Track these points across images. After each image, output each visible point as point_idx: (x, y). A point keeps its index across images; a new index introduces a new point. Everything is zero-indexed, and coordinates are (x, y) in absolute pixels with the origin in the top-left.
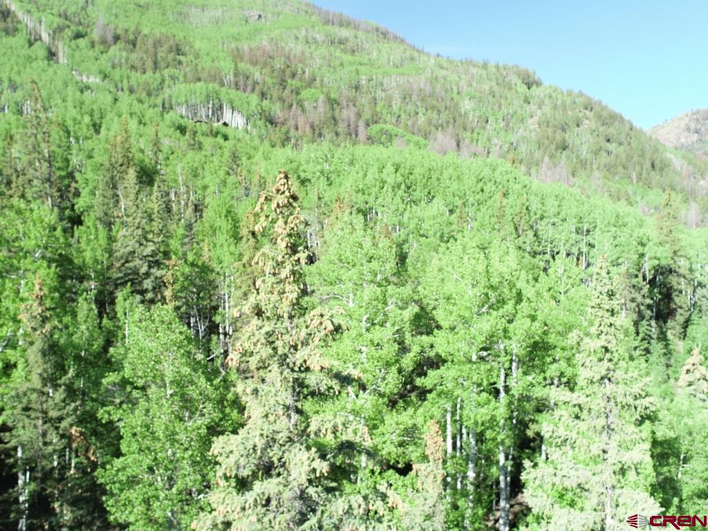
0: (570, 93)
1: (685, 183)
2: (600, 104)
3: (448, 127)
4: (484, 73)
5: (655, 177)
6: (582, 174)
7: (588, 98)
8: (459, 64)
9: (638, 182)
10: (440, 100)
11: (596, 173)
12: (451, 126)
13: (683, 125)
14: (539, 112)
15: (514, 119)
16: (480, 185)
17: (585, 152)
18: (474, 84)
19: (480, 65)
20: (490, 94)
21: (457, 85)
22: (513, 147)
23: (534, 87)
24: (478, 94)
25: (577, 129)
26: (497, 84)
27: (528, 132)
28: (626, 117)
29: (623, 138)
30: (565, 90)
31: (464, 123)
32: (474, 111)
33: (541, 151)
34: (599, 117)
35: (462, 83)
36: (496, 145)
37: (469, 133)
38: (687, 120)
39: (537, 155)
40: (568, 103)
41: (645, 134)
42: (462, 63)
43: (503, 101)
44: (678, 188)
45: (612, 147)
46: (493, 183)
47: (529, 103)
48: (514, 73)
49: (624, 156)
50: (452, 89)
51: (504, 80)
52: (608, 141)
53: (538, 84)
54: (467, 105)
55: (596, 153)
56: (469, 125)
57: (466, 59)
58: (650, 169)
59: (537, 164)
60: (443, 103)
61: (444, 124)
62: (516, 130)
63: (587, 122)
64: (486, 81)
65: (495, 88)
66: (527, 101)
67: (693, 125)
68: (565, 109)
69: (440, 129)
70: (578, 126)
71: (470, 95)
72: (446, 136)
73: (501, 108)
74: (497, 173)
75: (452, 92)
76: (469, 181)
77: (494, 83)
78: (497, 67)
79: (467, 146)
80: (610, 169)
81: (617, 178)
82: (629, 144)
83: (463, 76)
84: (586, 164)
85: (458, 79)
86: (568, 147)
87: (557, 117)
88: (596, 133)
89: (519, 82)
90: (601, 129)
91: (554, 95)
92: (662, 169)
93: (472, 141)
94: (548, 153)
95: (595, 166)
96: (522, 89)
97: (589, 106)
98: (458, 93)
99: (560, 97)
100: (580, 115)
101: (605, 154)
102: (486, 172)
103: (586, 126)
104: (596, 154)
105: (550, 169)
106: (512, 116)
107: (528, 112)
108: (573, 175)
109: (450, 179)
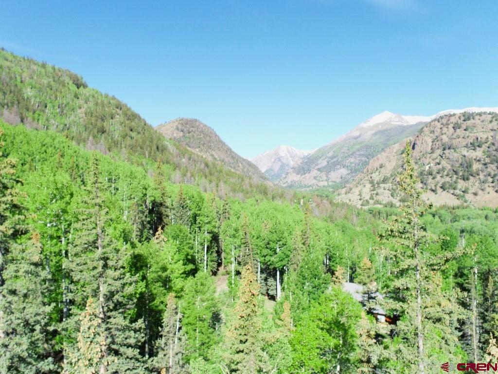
0: (107, 96)
1: (175, 159)
2: (126, 106)
3: (13, 106)
4: (43, 71)
5: (159, 155)
6: (115, 150)
7: (118, 101)
8: (21, 60)
9: (149, 157)
10: (5, 85)
11: (124, 150)
12: (15, 106)
13: (175, 127)
14: (85, 106)
15: (67, 108)
16: (44, 148)
17: (117, 136)
18: (35, 77)
19: (40, 64)
20: (48, 87)
21: (21, 76)
22: (66, 127)
23: (82, 88)
24: (38, 86)
25: (111, 120)
26: (54, 81)
27: (77, 118)
28: (142, 116)
29: (140, 129)
30: (103, 93)
31: (26, 105)
32: (36, 97)
33: (87, 133)
34: (126, 115)
35: (25, 75)
36: (53, 125)
37: (31, 114)
38: (177, 123)
39: (84, 135)
40: (105, 102)
41: (153, 129)
42: (25, 60)
43: (58, 94)
44: (171, 162)
45: (133, 134)
46: (53, 148)
47: (78, 98)
48: (67, 75)
49: (141, 141)
50: (16, 78)
51: (59, 79)
52: (131, 130)
53: (85, 86)
54: (28, 92)
55: (124, 137)
56: (30, 107)
57: (28, 57)
58: (156, 150)
59: (84, 141)
60: (8, 88)
61: (10, 104)
62: (68, 116)
63: (118, 116)
64: (45, 77)
65: (52, 83)
66: (77, 96)
67: (180, 127)
68: (103, 106)
69: (6, 107)
70: (112, 118)
71: (32, 85)
72: (11, 113)
73: (56, 99)
74: (56, 141)
75: (16, 80)
76: (36, 146)
77: (51, 80)
78: (54, 68)
79: (30, 123)
80: (133, 148)
81: (137, 154)
82: (144, 133)
83: (25, 70)
84: (117, 144)
85: (21, 71)
86: (105, 131)
87: (98, 110)
88: (123, 125)
89: (71, 82)
90: (127, 122)
91: (96, 95)
92: (162, 151)
93: (34, 119)
94: (92, 134)
95: (123, 146)
96: (73, 88)
97: (119, 106)
98: (22, 82)
99: (100, 97)
100: (114, 111)
101: (129, 139)
102: (48, 140)
103: (118, 119)
104: (124, 138)
105: (93, 144)
106: (66, 106)
107: (77, 104)
108: (109, 151)
109: (21, 143)
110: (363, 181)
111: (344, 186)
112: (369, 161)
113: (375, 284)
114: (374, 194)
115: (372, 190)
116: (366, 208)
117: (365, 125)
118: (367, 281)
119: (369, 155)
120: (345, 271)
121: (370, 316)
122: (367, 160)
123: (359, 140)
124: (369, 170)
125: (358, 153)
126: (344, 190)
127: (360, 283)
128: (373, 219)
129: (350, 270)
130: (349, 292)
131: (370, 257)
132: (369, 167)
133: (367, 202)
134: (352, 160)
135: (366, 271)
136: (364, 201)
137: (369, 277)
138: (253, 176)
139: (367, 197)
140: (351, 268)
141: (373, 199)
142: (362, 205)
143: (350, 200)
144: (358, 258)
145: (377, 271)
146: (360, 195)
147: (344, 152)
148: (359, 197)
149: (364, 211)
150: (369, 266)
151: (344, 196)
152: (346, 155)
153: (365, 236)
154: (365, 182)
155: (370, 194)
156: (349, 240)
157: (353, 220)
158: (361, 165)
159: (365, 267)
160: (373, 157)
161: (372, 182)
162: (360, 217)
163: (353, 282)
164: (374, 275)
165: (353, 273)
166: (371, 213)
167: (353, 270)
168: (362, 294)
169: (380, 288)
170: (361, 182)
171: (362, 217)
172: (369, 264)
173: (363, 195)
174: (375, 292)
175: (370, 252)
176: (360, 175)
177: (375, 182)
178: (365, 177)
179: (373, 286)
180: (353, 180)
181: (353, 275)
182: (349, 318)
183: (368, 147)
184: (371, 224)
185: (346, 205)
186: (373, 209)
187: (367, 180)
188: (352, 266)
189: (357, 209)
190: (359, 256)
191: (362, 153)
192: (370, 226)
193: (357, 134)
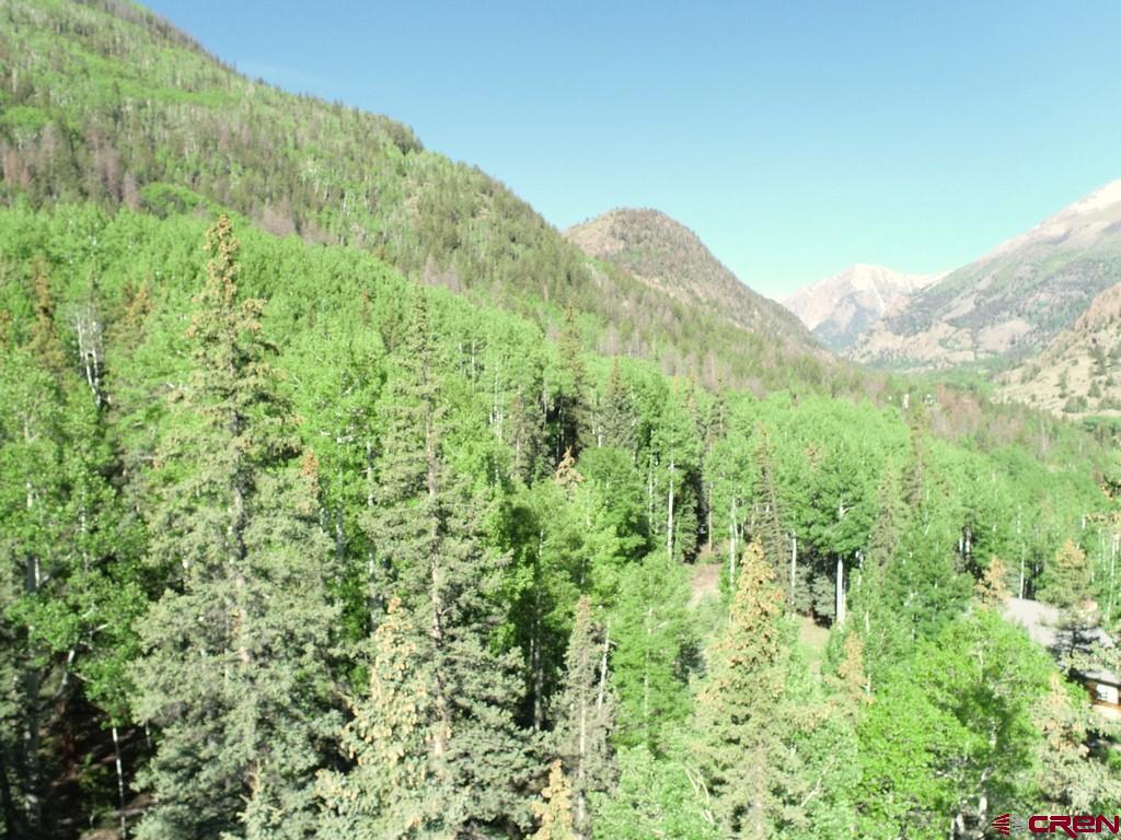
0: (462, 167)
1: (606, 302)
2: (502, 187)
3: (280, 198)
4: (336, 121)
5: (572, 294)
6: (480, 284)
7: (486, 177)
8: (296, 101)
9: (550, 299)
10: (266, 155)
11: (497, 283)
12: (285, 199)
13: (607, 229)
14: (419, 190)
15: (383, 197)
16: (336, 283)
17: (483, 253)
18: (321, 136)
19: (330, 107)
20: (346, 154)
21: (294, 134)
22: (383, 238)
23: (412, 153)
24: (327, 153)
25: (472, 219)
26: (357, 140)
27: (403, 218)
28: (536, 208)
29: (531, 237)
30: (455, 162)
31: (305, 195)
32: (323, 178)
33: (423, 248)
34: (502, 206)
35: (302, 132)
36: (357, 234)
37: (314, 212)
38: (612, 221)
39: (418, 253)
40: (459, 181)
41: (559, 235)
42: (301, 101)
43: (366, 168)
44: (598, 308)
45: (518, 249)
46: (353, 280)
47: (405, 175)
48: (382, 127)
49: (533, 263)
50: (285, 139)
51: (366, 137)
52: (513, 240)
53: (418, 148)
54: (310, 168)
55: (498, 255)
56: (313, 200)
57: (307, 95)
58: (565, 282)
59: (418, 267)
60: (272, 161)
61: (275, 195)
62: (386, 213)
63: (485, 211)
64: (340, 135)
65: (354, 146)
66: (401, 172)
67: (618, 229)
68: (455, 189)
69: (268, 200)
70: (473, 215)
71: (315, 152)
72: (277, 213)
73: (363, 179)
74: (359, 268)
75: (286, 145)
76: (321, 278)
77: (352, 139)
78: (356, 114)
79: (312, 232)
80: (515, 279)
81: (524, 292)
82: (540, 246)
83: (303, 121)
84: (484, 270)
85: (294, 125)
86: (460, 244)
87: (444, 198)
88: (497, 228)
89: (390, 142)
90: (504, 222)
91: (440, 167)
92: (579, 284)
93: (320, 223)
94: (432, 251)
95: (496, 274)
96: (395, 153)
97: (488, 188)
98: (296, 147)
99: (448, 170)
100: (477, 200)
101: (509, 258)
102: (344, 265)
103: (485, 217)
104: (498, 257)
105: (435, 273)
106: (380, 192)
107: (403, 189)
108: (468, 286)
109: (293, 272)
110: (1071, 349)
111: (1017, 363)
112: (1090, 300)
113: (1093, 606)
114: (1100, 382)
115: (1096, 374)
116: (1077, 417)
117: (1082, 208)
118: (1072, 597)
119: (1091, 283)
120: (1013, 571)
121: (1074, 685)
122: (1086, 297)
123: (1065, 245)
124: (1091, 323)
125: (1060, 279)
126: (1018, 373)
127: (1052, 602)
128: (1095, 445)
129: (1028, 569)
130: (1021, 622)
131: (1084, 538)
132: (1091, 315)
133: (1082, 402)
134: (1043, 297)
135: (1069, 574)
136: (1071, 400)
137: (1076, 589)
138: (788, 339)
139: (1082, 391)
140: (1030, 565)
141: (1098, 396)
142: (1066, 410)
143: (1033, 398)
144: (1050, 539)
145: (1101, 576)
146: (1062, 385)
147: (1021, 279)
148: (1058, 391)
149: (1072, 425)
150: (1077, 562)
151: (1017, 386)
152: (1027, 285)
153: (1071, 486)
154: (1077, 352)
155: (1089, 382)
156: (1028, 495)
157: (1039, 446)
158: (1066, 309)
159: (1067, 565)
160: (1102, 289)
161: (1096, 353)
162: (1059, 441)
163: (1034, 599)
164: (1090, 583)
165: (1034, 576)
166: (1090, 431)
167: (1035, 568)
168: (1055, 630)
169: (1107, 618)
170: (1067, 354)
171: (1066, 441)
172: (1078, 556)
173: (1071, 386)
174: (1094, 627)
175: (1083, 526)
176: (1063, 336)
177: (1106, 352)
178: (1076, 341)
179: (1089, 612)
180: (1044, 347)
181: (1035, 582)
182: (1018, 687)
183: (1088, 263)
184: (1090, 457)
185: (1021, 410)
186: (1095, 421)
187: (1083, 348)
188: (1033, 560)
189: (1053, 419)
190: (1053, 535)
191: (1072, 278)
192: (1086, 462)
193: (1058, 230)
